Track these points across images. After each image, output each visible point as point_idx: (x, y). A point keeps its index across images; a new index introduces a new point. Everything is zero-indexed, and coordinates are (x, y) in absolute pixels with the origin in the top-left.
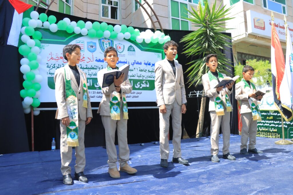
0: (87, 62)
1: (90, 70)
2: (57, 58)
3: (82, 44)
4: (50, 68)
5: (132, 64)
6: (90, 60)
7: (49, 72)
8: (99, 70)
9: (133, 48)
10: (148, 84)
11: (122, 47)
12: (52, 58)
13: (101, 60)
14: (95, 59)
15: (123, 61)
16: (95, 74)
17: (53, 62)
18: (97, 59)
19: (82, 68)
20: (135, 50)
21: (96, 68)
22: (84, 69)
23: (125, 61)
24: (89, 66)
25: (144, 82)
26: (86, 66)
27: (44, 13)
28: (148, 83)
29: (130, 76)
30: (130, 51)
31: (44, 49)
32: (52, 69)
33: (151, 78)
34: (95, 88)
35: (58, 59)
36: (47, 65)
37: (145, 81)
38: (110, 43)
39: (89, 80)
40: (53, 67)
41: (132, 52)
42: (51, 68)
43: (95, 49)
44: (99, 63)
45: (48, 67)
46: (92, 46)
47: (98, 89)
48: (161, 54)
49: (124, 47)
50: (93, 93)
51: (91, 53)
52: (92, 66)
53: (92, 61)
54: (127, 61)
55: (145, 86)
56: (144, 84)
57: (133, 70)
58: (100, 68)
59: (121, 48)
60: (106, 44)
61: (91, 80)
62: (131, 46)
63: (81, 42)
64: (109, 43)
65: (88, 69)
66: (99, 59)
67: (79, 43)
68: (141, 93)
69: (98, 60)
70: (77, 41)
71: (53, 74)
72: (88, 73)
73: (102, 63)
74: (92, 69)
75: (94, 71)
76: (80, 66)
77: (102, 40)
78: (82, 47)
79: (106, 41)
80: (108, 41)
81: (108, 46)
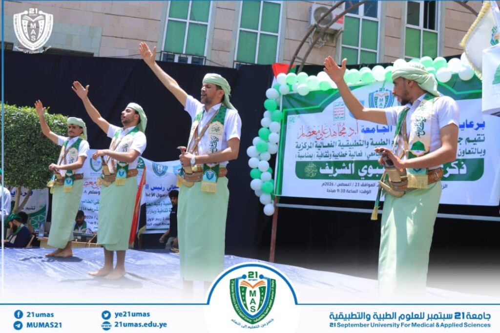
0: (349, 136)
1: (352, 147)
2: (309, 134)
3: (343, 107)
4: (300, 149)
6: (353, 132)
7: (297, 154)
8: (366, 146)
10: (463, 168)
12: (303, 134)
13: (371, 129)
14: (360, 129)
16: (359, 154)
17: (304, 139)
18: (363, 129)
19: (341, 146)
21: (362, 143)
22: (345, 148)
24: (351, 142)
25: (455, 164)
26: (347, 142)
28: (464, 166)
32: (302, 149)
33: (472, 155)
34: (359, 178)
36: (296, 144)
37: (457, 162)
38: (388, 96)
39: (350, 165)
40: (304, 147)
42: (301, 147)
44: (368, 134)
45: (297, 147)
47: (364, 178)
50: (356, 186)
52: (355, 141)
55: (457, 173)
56: (454, 168)
58: (368, 142)
60: (380, 99)
61: (353, 165)
63: (341, 104)
64: (386, 97)
65: (350, 147)
66: (367, 128)
67: (338, 105)
68: (446, 186)
69: (365, 129)
70: (335, 104)
71: (303, 157)
72: (348, 153)
73: (372, 134)
74: (355, 145)
75: (358, 149)
76: (338, 143)
77: (375, 94)
78: (342, 113)
79: (381, 94)
80: (385, 94)
81: (383, 103)
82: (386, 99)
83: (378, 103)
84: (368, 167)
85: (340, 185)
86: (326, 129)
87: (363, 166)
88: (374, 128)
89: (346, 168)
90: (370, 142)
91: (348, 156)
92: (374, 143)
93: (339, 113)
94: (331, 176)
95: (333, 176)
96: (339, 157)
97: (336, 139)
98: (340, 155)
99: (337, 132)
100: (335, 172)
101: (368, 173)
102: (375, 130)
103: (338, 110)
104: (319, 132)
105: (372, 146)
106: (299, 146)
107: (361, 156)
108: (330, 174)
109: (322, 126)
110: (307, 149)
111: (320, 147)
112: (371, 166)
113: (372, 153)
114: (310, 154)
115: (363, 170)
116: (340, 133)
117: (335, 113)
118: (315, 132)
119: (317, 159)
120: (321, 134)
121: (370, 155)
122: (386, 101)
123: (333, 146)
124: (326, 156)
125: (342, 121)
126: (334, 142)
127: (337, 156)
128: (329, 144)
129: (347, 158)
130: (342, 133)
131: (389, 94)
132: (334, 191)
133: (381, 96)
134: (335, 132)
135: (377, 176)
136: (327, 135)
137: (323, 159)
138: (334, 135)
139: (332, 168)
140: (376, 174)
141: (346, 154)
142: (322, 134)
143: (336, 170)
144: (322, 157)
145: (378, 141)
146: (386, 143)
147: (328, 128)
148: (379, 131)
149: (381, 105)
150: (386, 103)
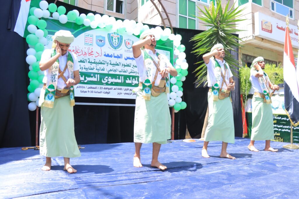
0: (96, 57)
1: (98, 64)
3: (91, 37)
6: (98, 55)
8: (107, 65)
13: (110, 55)
14: (103, 54)
15: (132, 57)
16: (103, 69)
18: (105, 54)
19: (90, 63)
21: (104, 63)
22: (92, 64)
24: (97, 61)
26: (94, 61)
27: (54, 3)
34: (102, 84)
38: (119, 38)
39: (96, 75)
43: (104, 43)
44: (108, 58)
46: (101, 41)
47: (105, 84)
48: (169, 52)
49: (133, 43)
50: (100, 89)
51: (100, 48)
52: (100, 61)
53: (100, 56)
58: (108, 63)
59: (130, 44)
60: (115, 38)
61: (99, 75)
63: (90, 35)
64: (118, 38)
65: (96, 64)
66: (107, 54)
67: (88, 36)
70: (86, 35)
72: (95, 68)
73: (111, 58)
74: (100, 63)
75: (101, 66)
76: (88, 60)
77: (111, 35)
78: (91, 41)
79: (115, 36)
80: (117, 36)
81: (117, 41)
82: (118, 39)
83: (114, 41)
84: (108, 78)
85: (89, 88)
86: (78, 50)
87: (105, 77)
88: (112, 55)
89: (94, 77)
90: (109, 63)
91: (95, 70)
92: (112, 63)
93: (88, 41)
94: (83, 81)
95: (84, 82)
96: (88, 70)
97: (86, 58)
98: (90, 68)
99: (87, 53)
100: (85, 79)
101: (108, 81)
103: (88, 39)
104: (73, 51)
105: (111, 65)
107: (104, 70)
108: (82, 81)
109: (76, 47)
112: (110, 77)
113: (111, 70)
115: (105, 79)
116: (89, 54)
117: (86, 41)
121: (109, 71)
122: (118, 40)
123: (84, 62)
125: (91, 47)
126: (85, 60)
127: (88, 69)
128: (81, 60)
129: (95, 71)
130: (91, 54)
131: (119, 37)
132: (86, 92)
134: (85, 53)
135: (114, 83)
136: (80, 54)
138: (85, 55)
139: (83, 76)
140: (113, 82)
141: (94, 68)
142: (76, 52)
143: (86, 78)
145: (114, 63)
146: (119, 64)
147: (80, 49)
148: (115, 57)
149: (115, 42)
150: (118, 42)
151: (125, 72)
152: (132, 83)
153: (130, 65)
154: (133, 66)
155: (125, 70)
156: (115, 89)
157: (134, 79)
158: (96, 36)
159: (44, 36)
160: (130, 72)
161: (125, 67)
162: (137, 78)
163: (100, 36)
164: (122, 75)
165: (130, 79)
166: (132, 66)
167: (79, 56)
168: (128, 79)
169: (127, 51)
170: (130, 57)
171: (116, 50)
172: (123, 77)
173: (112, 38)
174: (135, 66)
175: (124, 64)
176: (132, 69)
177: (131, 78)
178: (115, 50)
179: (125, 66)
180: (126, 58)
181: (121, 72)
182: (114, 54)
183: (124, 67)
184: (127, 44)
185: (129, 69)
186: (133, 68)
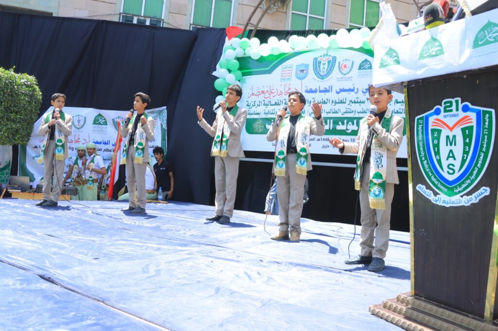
2: (259, 93)
3: (290, 69)
5: (363, 92)
8: (309, 105)
9: (369, 63)
11: (349, 64)
12: (253, 94)
13: (313, 89)
14: (304, 89)
15: (348, 88)
17: (253, 98)
18: (307, 89)
20: (372, 67)
23: (352, 88)
29: (358, 112)
30: (363, 69)
31: (245, 83)
35: (259, 95)
36: (247, 103)
38: (330, 61)
40: (253, 106)
41: (365, 70)
42: (251, 106)
43: (307, 74)
44: (310, 94)
46: (303, 71)
49: (353, 64)
51: (300, 81)
54: (354, 88)
57: (363, 102)
58: (310, 101)
59: (347, 66)
60: (323, 63)
62: (366, 61)
63: (289, 66)
64: (328, 61)
66: (310, 89)
67: (286, 68)
70: (283, 67)
71: (252, 114)
73: (314, 94)
76: (284, 102)
77: (318, 59)
78: (289, 75)
79: (324, 59)
80: (327, 59)
81: (326, 67)
82: (328, 63)
83: (322, 66)
86: (273, 89)
88: (316, 89)
97: (283, 98)
99: (283, 92)
102: (317, 91)
103: (285, 72)
104: (267, 91)
106: (249, 104)
109: (270, 86)
110: (256, 107)
111: (268, 105)
114: (258, 111)
116: (286, 92)
117: (282, 75)
118: (264, 91)
119: (264, 116)
120: (269, 94)
122: (329, 65)
123: (280, 105)
124: (272, 114)
125: (288, 82)
126: (280, 101)
128: (276, 103)
133: (324, 61)
134: (281, 92)
137: (269, 116)
138: (280, 95)
144: (268, 114)
145: (320, 100)
146: (326, 102)
147: (275, 88)
148: (321, 91)
149: (324, 69)
150: (328, 67)
151: (336, 112)
152: (347, 130)
153: (345, 101)
154: (351, 101)
155: (337, 109)
156: (319, 140)
157: (350, 123)
158: (297, 66)
159: (236, 80)
160: (345, 111)
161: (337, 105)
162: (355, 121)
163: (303, 65)
164: (330, 118)
165: (343, 124)
166: (348, 102)
167: (273, 97)
168: (340, 123)
169: (340, 79)
170: (345, 88)
171: (324, 80)
172: (332, 121)
173: (320, 62)
174: (353, 101)
175: (334, 101)
176: (349, 107)
177: (345, 121)
178: (321, 80)
179: (336, 103)
180: (338, 90)
181: (330, 113)
182: (319, 87)
183: (335, 105)
184: (343, 67)
185: (343, 108)
186: (349, 104)
